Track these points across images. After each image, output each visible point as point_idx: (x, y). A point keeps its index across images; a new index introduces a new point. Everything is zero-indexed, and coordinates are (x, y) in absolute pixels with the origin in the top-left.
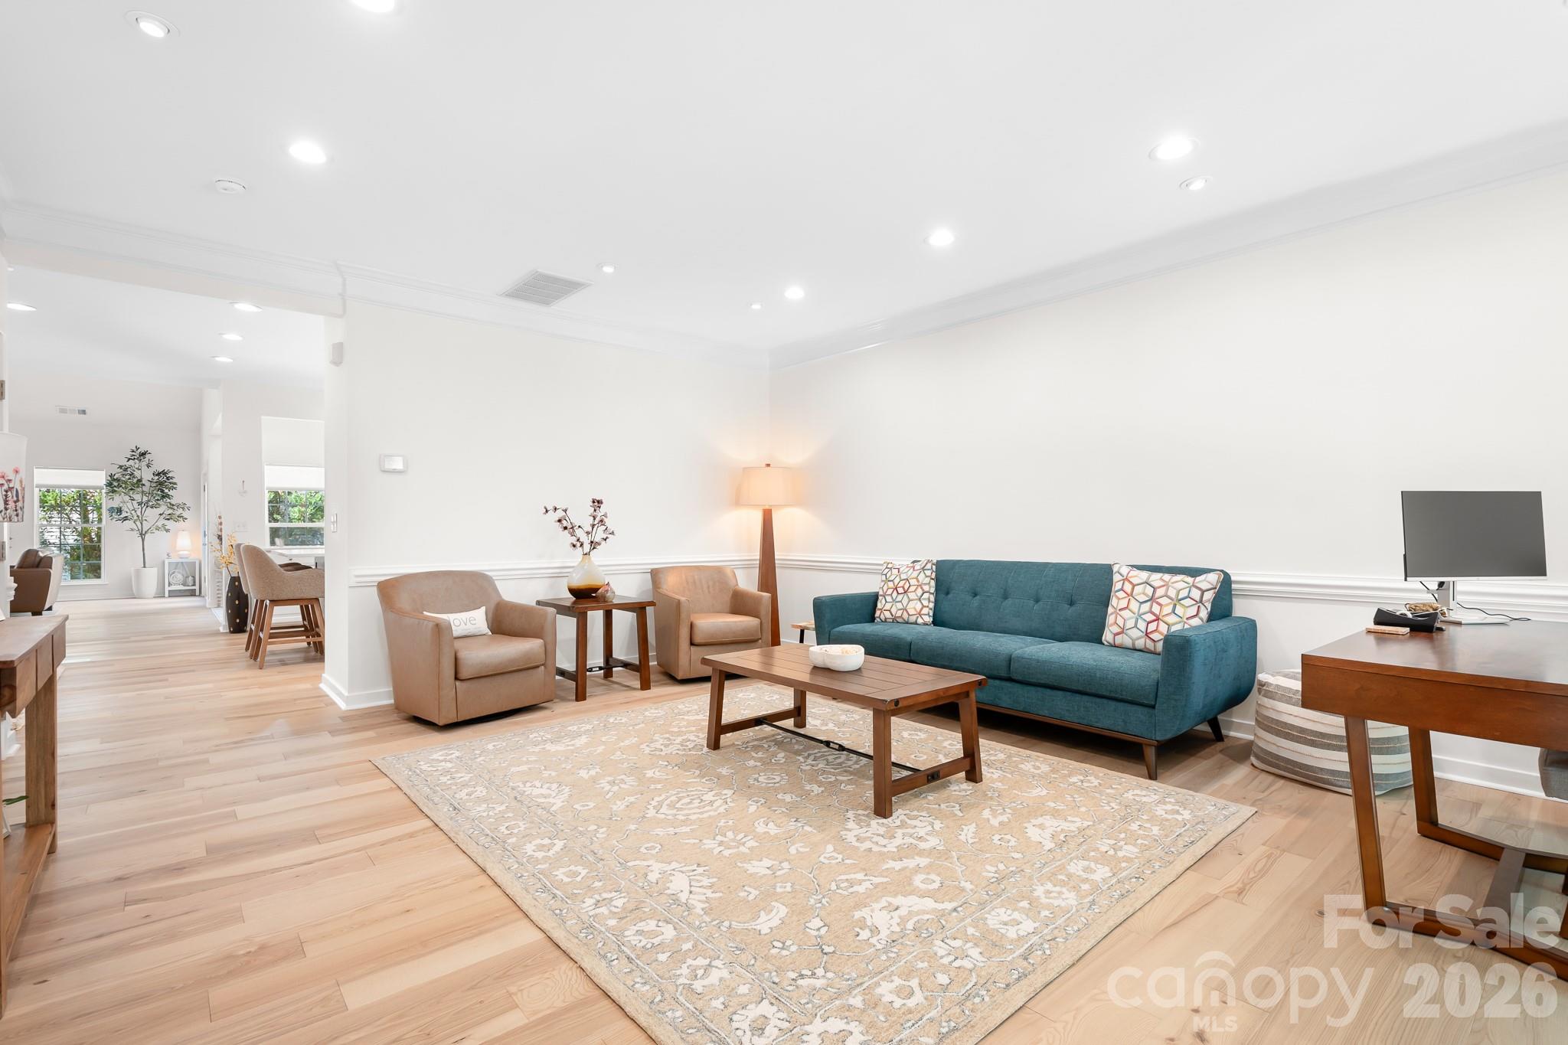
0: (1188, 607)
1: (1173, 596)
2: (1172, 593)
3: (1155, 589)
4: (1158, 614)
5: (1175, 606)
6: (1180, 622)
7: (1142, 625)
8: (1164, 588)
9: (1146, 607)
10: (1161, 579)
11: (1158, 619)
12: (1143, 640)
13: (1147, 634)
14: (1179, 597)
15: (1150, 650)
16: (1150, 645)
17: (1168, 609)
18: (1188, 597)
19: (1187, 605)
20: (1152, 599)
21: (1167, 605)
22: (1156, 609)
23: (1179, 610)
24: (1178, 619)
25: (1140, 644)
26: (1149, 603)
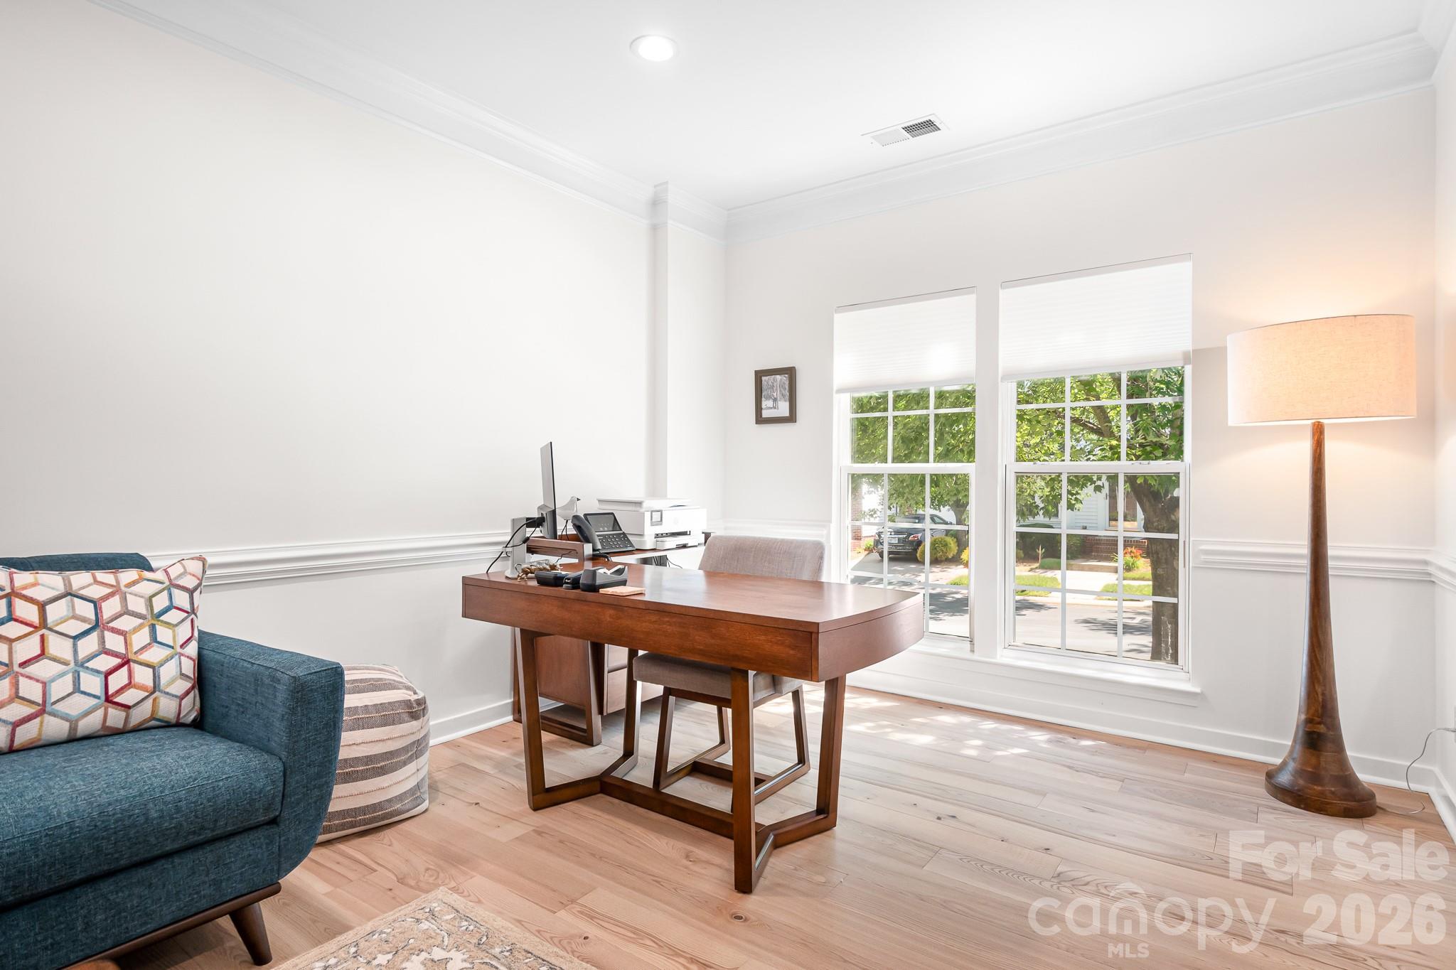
0: (176, 625)
1: (142, 609)
2: (138, 605)
3: (96, 604)
4: (123, 651)
5: (153, 628)
6: (172, 658)
7: (92, 684)
8: (117, 598)
9: (89, 645)
10: (96, 582)
11: (126, 662)
12: (100, 712)
13: (108, 699)
14: (156, 611)
15: (117, 729)
16: (116, 718)
17: (141, 638)
18: (171, 607)
19: (175, 622)
20: (98, 625)
21: (136, 630)
22: (115, 642)
23: (164, 634)
24: (168, 652)
25: (91, 723)
26: (94, 636)
